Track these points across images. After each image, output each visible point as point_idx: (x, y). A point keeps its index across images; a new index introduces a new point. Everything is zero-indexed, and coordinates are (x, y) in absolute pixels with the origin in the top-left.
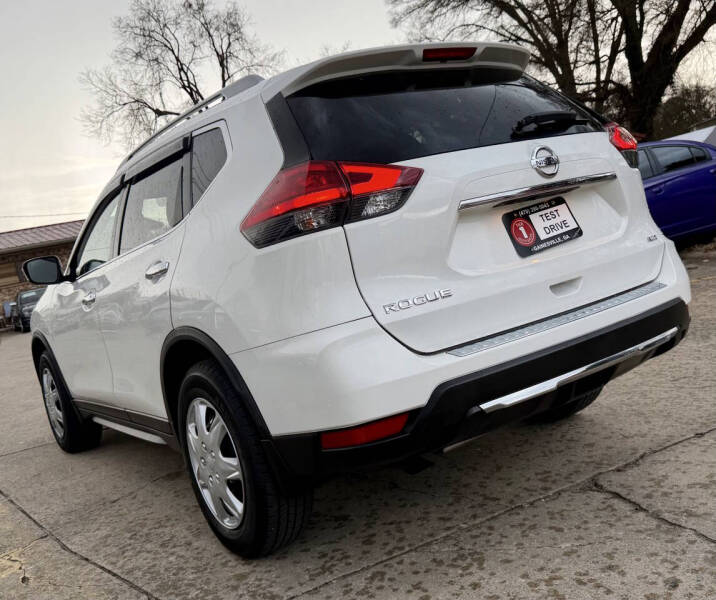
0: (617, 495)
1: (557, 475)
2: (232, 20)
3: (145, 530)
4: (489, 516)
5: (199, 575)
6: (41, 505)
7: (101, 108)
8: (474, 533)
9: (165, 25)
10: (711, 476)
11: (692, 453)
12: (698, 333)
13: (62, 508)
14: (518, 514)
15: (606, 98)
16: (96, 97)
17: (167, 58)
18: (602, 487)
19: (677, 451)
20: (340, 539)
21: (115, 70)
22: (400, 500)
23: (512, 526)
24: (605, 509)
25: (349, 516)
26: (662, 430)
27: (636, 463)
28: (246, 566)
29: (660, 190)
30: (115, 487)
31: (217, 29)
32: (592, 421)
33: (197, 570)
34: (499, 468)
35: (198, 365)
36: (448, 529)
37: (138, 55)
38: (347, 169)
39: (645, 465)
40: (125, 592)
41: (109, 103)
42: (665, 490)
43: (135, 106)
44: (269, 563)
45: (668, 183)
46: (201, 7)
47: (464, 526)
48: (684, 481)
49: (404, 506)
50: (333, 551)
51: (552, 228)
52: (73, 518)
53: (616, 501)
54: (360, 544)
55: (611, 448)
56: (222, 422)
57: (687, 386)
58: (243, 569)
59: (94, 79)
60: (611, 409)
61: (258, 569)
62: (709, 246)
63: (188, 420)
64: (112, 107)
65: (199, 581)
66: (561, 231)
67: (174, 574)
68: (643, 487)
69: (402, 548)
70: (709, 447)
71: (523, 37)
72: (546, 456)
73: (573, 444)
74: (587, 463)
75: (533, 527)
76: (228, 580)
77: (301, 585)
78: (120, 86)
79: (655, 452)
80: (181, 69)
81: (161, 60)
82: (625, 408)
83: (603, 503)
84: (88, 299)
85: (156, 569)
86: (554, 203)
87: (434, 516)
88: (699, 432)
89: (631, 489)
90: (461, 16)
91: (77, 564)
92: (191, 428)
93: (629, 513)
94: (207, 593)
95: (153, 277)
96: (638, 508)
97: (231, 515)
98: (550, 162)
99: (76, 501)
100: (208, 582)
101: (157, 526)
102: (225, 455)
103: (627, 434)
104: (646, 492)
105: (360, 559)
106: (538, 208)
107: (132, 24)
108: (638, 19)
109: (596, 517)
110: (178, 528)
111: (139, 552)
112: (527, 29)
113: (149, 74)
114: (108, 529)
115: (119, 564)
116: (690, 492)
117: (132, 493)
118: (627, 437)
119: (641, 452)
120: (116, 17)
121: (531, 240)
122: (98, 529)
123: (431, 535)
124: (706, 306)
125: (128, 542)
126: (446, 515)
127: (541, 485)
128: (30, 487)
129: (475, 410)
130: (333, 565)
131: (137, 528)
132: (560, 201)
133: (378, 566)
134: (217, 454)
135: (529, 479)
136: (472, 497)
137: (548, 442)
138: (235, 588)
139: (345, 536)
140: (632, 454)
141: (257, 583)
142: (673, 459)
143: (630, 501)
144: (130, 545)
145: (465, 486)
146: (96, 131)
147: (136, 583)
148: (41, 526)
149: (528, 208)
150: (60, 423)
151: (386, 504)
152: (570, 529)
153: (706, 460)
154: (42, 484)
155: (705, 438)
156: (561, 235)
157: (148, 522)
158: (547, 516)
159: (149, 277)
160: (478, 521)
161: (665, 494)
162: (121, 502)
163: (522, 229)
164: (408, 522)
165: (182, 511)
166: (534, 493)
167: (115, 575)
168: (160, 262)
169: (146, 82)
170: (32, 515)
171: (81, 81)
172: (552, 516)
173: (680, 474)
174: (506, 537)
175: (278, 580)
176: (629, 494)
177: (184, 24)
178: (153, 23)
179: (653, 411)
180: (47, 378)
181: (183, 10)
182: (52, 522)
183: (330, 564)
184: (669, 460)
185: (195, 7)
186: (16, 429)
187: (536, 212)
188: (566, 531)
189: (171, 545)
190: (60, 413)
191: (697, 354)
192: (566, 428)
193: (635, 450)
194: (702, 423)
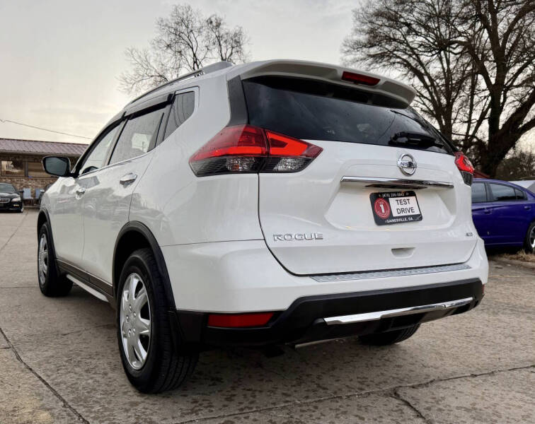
0: (408, 404)
1: (371, 381)
2: (236, 38)
3: (79, 359)
4: (317, 399)
5: (105, 396)
6: (13, 326)
7: (135, 75)
8: (304, 408)
9: (192, 31)
10: (474, 404)
11: (466, 387)
12: (491, 310)
13: (26, 331)
14: (337, 402)
15: (470, 147)
16: (134, 67)
17: (187, 53)
18: (398, 396)
19: (457, 383)
20: (211, 393)
21: (150, 52)
22: (261, 375)
23: (331, 409)
24: (396, 411)
25: (222, 379)
26: (450, 367)
27: (426, 385)
28: (139, 398)
29: (489, 212)
30: (69, 325)
31: (226, 42)
32: (405, 351)
33: (105, 393)
34: (334, 369)
35: (139, 251)
36: (287, 402)
37: (169, 46)
38: (271, 136)
39: (433, 387)
40: (49, 397)
41: (141, 72)
42: (441, 407)
43: (159, 79)
44: (156, 399)
45: (495, 209)
46: (218, 25)
47: (299, 402)
48: (455, 403)
49: (262, 380)
50: (203, 400)
51: (403, 210)
52: (32, 339)
53: (405, 407)
54: (223, 400)
55: (413, 371)
56: (146, 293)
57: (474, 342)
58: (137, 399)
59: (136, 55)
60: (420, 346)
61: (147, 401)
62: (514, 256)
63: (125, 287)
64: (143, 76)
65: (104, 400)
66: (408, 214)
67: (88, 392)
68: (427, 402)
69: (251, 408)
70: (478, 385)
71: (425, 95)
72: (367, 367)
73: (388, 363)
74: (394, 378)
75: (345, 413)
76: (124, 404)
77: (173, 418)
78: (152, 64)
79: (441, 380)
80: (195, 62)
81: (183, 53)
82: (429, 347)
83: (397, 407)
84: (80, 191)
85: (77, 386)
86: (407, 194)
87: (279, 391)
88: (475, 373)
89: (418, 401)
90: (388, 72)
91: (22, 371)
92: (125, 293)
93: (412, 417)
94: (106, 409)
95: (124, 183)
96: (419, 415)
97: (138, 359)
98: (410, 165)
99: (39, 329)
100: (109, 403)
101: (88, 357)
102: (142, 317)
103: (425, 365)
104: (427, 406)
105: (220, 409)
106: (396, 195)
107: (170, 25)
108: (502, 101)
109: (389, 415)
110: (102, 362)
111: (69, 372)
112: (429, 90)
113: (173, 60)
114: (54, 352)
115: (52, 378)
116: (457, 412)
117: (79, 331)
118: (425, 367)
119: (432, 378)
120: (160, 18)
121: (386, 215)
122: (46, 351)
123: (274, 404)
124: (501, 293)
125: (64, 363)
126: (289, 393)
127: (358, 385)
128: (11, 312)
129: (320, 321)
130: (200, 410)
131: (74, 356)
132: (412, 194)
133: (230, 417)
134: (137, 315)
135: (351, 380)
136: (309, 384)
137: (372, 358)
138: (127, 411)
139: (215, 392)
140: (425, 378)
141: (143, 410)
142: (452, 387)
143: (415, 410)
144: (64, 366)
145: (308, 376)
146: (128, 90)
147: (59, 392)
148: (7, 340)
149: (390, 193)
150: (44, 274)
151: (250, 377)
152: (369, 419)
153: (474, 393)
154: (19, 313)
155: (476, 378)
156: (407, 217)
157: (83, 353)
158: (356, 407)
159: (122, 183)
160: (308, 401)
161: (440, 410)
162: (70, 336)
163: (382, 206)
164: (261, 392)
165: (109, 351)
166: (353, 390)
167: (46, 384)
168: (131, 174)
169: (170, 65)
170: (4, 332)
171: (127, 54)
172: (359, 408)
173: (454, 398)
174: (324, 415)
175: (158, 411)
176: (415, 404)
177: (204, 33)
178: (184, 28)
179: (447, 353)
180: (43, 241)
181: (206, 24)
182: (16, 339)
183: (197, 408)
184: (449, 388)
185: (214, 24)
186: (16, 272)
187: (395, 197)
188: (366, 420)
189: (93, 372)
190: (46, 267)
191: (486, 323)
192: (386, 352)
193: (428, 376)
194: (478, 368)
